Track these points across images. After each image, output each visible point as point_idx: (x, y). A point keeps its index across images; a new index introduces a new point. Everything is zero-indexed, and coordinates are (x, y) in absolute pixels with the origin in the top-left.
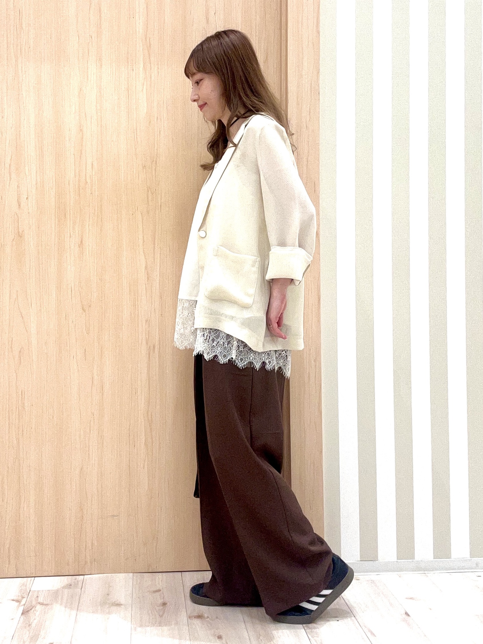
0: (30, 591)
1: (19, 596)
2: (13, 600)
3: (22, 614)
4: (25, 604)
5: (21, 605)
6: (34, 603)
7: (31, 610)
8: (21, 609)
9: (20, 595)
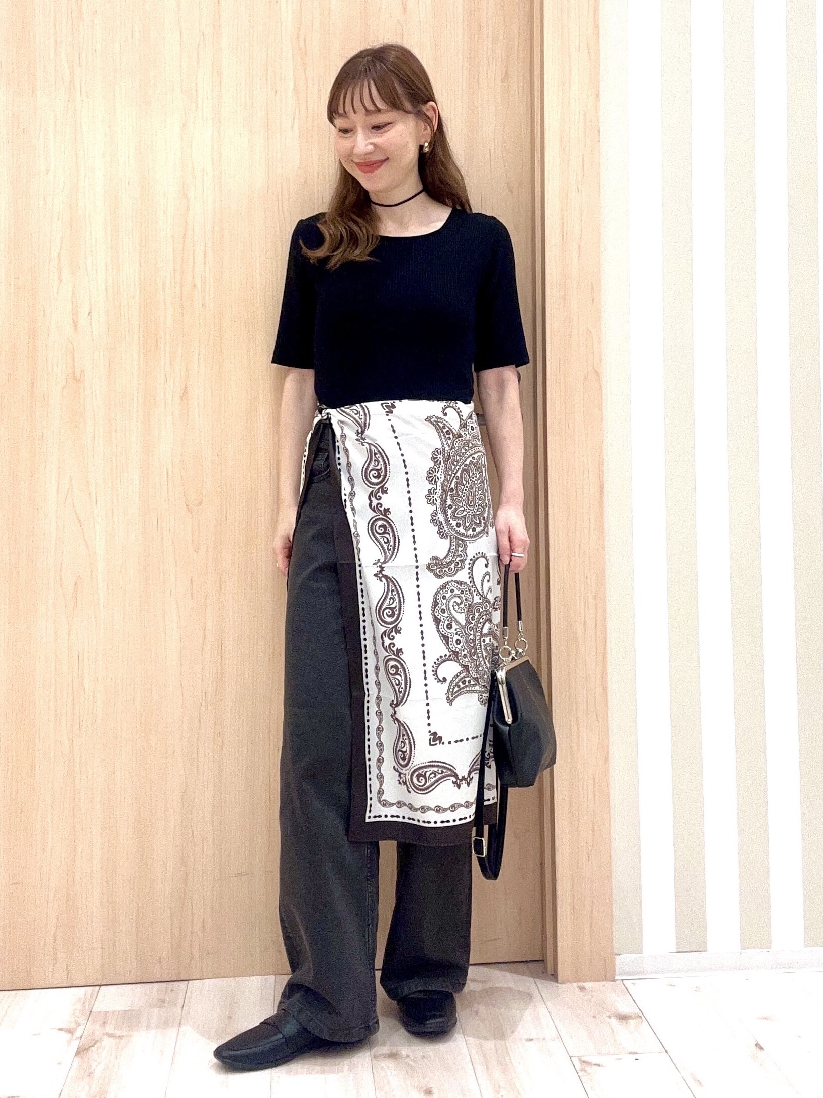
0: (91, 1012)
1: (71, 1022)
2: (59, 1029)
3: (76, 1055)
4: (81, 1038)
5: (75, 1037)
6: (98, 1034)
7: (92, 1046)
8: (75, 1045)
9: (73, 1019)
